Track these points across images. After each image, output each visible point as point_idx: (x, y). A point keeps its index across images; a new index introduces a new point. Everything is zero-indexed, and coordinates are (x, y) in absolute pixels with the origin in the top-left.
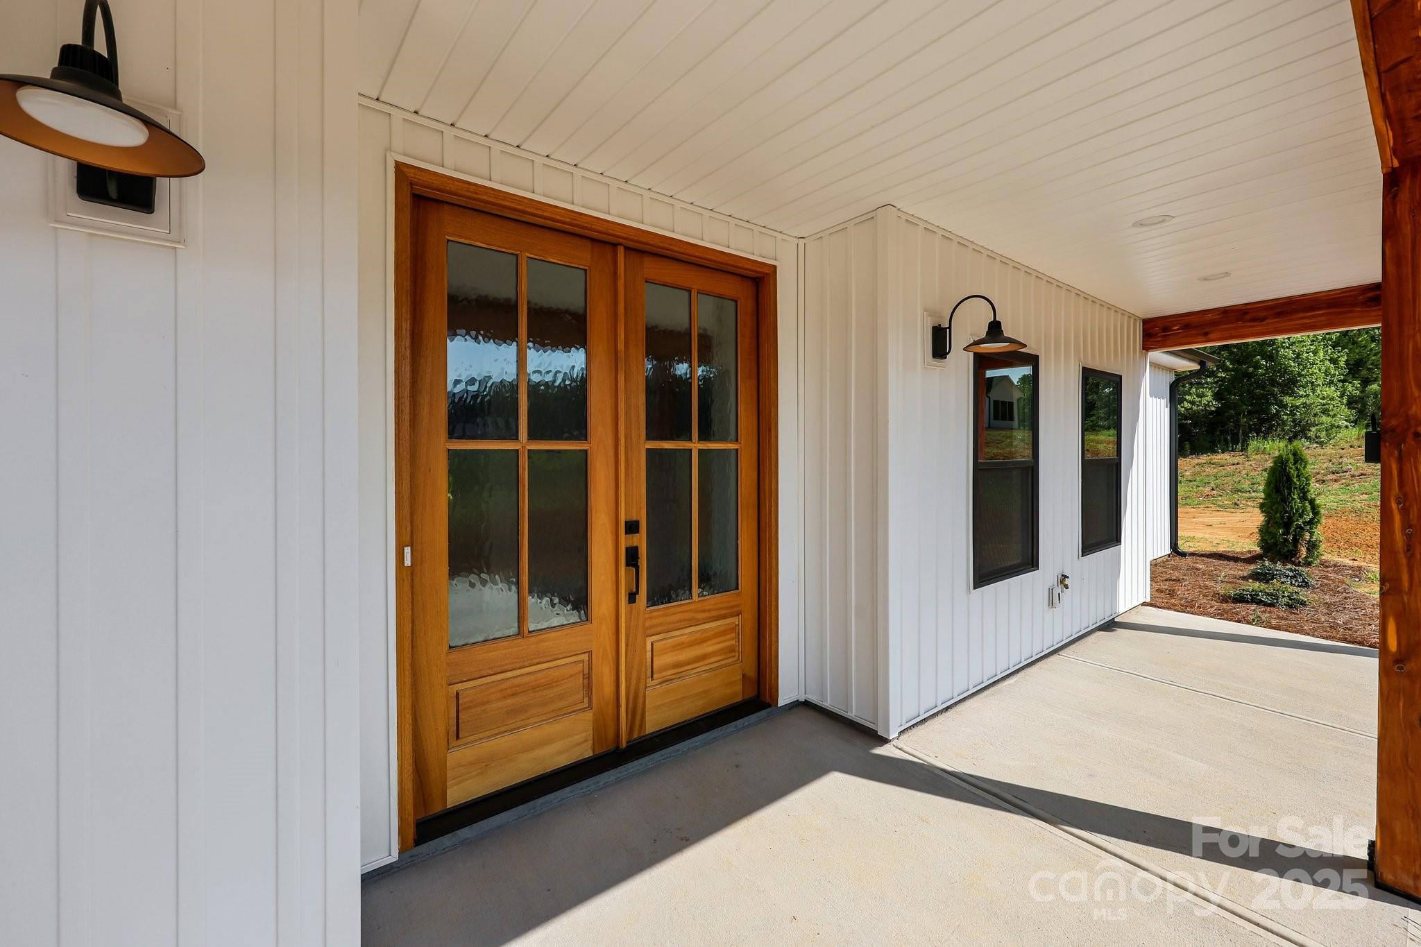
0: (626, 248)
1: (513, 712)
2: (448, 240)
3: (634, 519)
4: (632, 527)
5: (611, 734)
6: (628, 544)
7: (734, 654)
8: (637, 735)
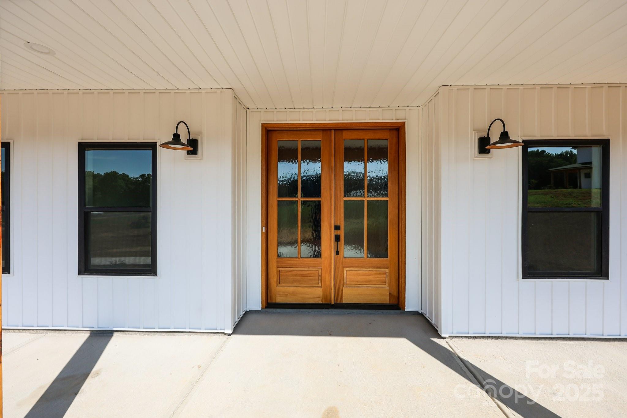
0: (335, 130)
1: (295, 281)
2: (278, 141)
3: (339, 225)
4: (337, 228)
5: (329, 298)
6: (336, 234)
7: (385, 284)
8: (339, 302)
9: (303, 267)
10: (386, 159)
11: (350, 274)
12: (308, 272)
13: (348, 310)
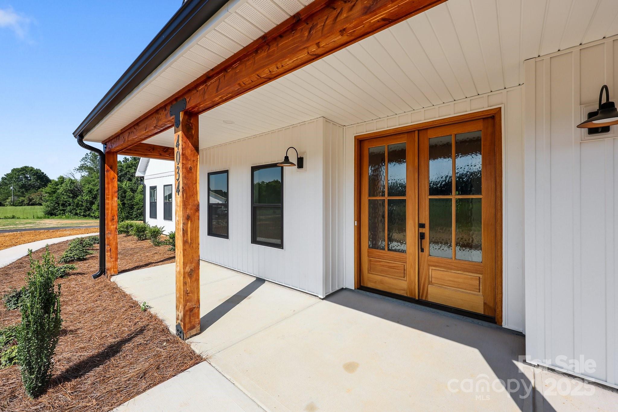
2: (369, 148)
3: (423, 223)
4: (422, 226)
5: (413, 293)
6: (420, 231)
7: (478, 291)
8: (424, 299)
9: (389, 259)
10: (479, 153)
11: (435, 274)
12: (394, 265)
13: (431, 309)
